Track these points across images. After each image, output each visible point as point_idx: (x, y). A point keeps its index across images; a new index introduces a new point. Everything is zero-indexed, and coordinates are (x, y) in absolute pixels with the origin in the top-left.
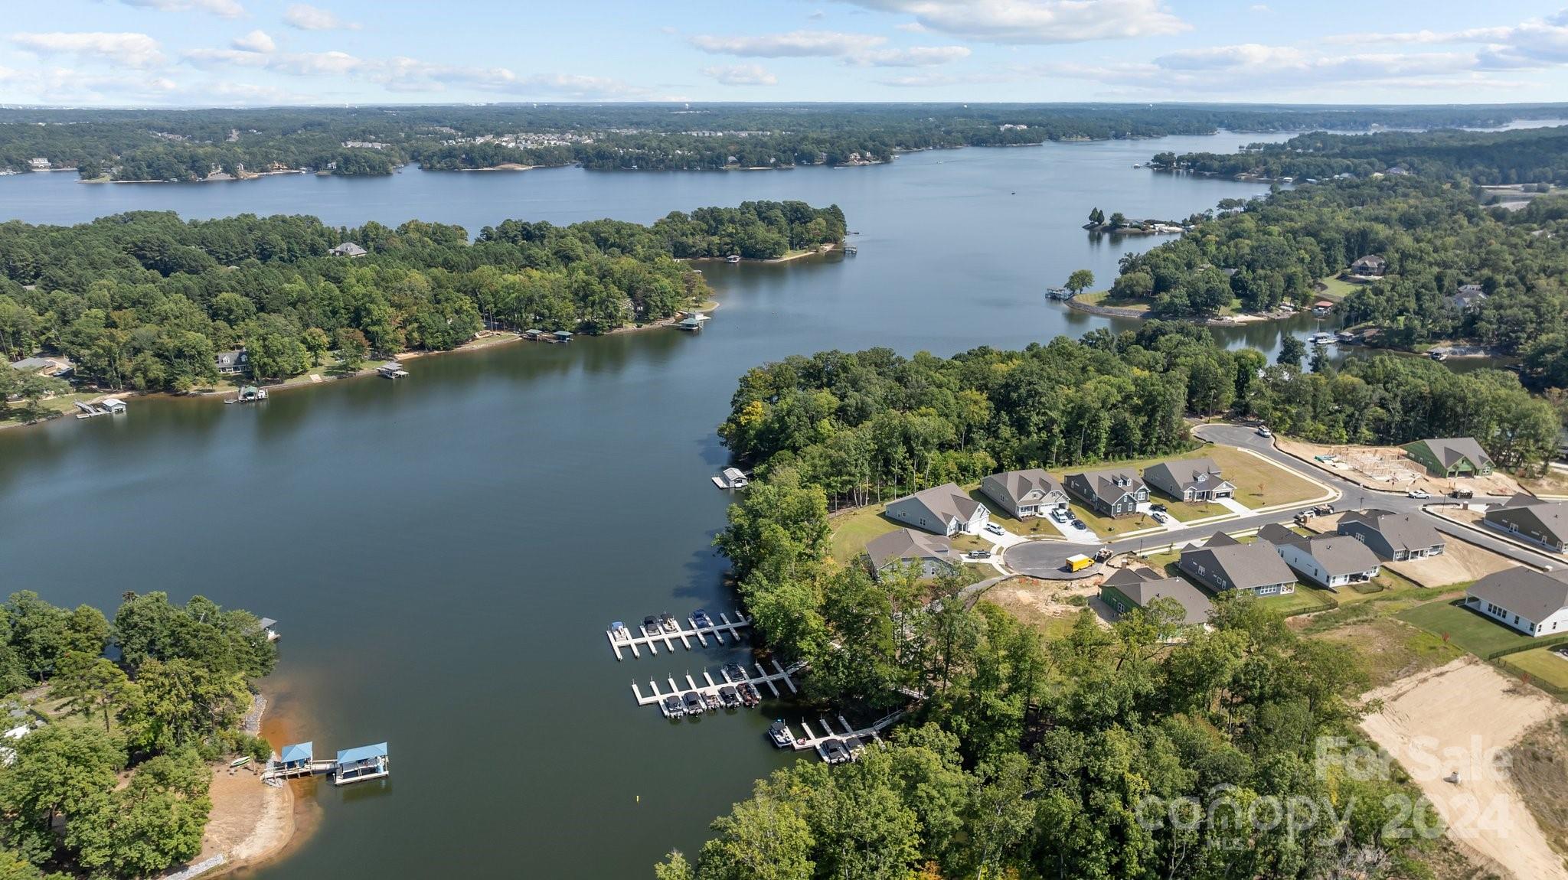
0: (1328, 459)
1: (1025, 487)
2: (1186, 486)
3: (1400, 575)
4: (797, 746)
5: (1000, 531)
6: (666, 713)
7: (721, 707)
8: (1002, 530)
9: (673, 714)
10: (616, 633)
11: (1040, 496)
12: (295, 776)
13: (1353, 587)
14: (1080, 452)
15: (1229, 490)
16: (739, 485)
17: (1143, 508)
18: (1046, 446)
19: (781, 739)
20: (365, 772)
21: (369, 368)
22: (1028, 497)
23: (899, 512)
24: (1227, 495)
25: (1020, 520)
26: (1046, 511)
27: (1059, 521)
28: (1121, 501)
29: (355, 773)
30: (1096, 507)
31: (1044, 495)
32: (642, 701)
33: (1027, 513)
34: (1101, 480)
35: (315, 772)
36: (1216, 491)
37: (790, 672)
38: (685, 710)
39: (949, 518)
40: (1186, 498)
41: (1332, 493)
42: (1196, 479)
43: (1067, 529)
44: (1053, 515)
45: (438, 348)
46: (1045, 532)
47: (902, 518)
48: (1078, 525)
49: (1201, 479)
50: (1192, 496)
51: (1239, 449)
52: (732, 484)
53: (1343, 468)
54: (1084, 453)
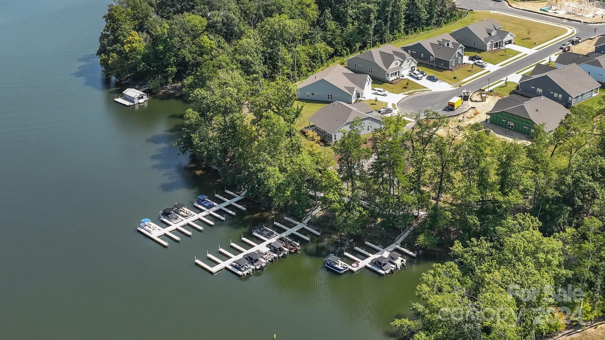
0: (550, 9)
1: (388, 59)
2: (487, 40)
4: (355, 269)
5: (385, 93)
6: (240, 273)
7: (275, 258)
8: (386, 92)
9: (245, 273)
10: (147, 227)
11: (399, 63)
14: (388, 31)
15: (511, 38)
16: (141, 101)
17: (466, 59)
18: (361, 32)
19: (339, 267)
22: (393, 65)
23: (308, 93)
24: (510, 42)
25: (391, 83)
26: (405, 72)
27: (417, 79)
28: (455, 58)
30: (435, 65)
31: (402, 62)
32: (214, 269)
33: (394, 78)
34: (432, 45)
36: (506, 39)
37: (306, 221)
38: (253, 267)
39: (352, 89)
40: (488, 48)
41: (570, 31)
42: (490, 34)
43: (424, 82)
44: (410, 75)
46: (413, 88)
47: (311, 97)
48: (432, 79)
49: (493, 33)
50: (491, 46)
51: (491, 12)
52: (136, 101)
53: (561, 13)
54: (392, 32)
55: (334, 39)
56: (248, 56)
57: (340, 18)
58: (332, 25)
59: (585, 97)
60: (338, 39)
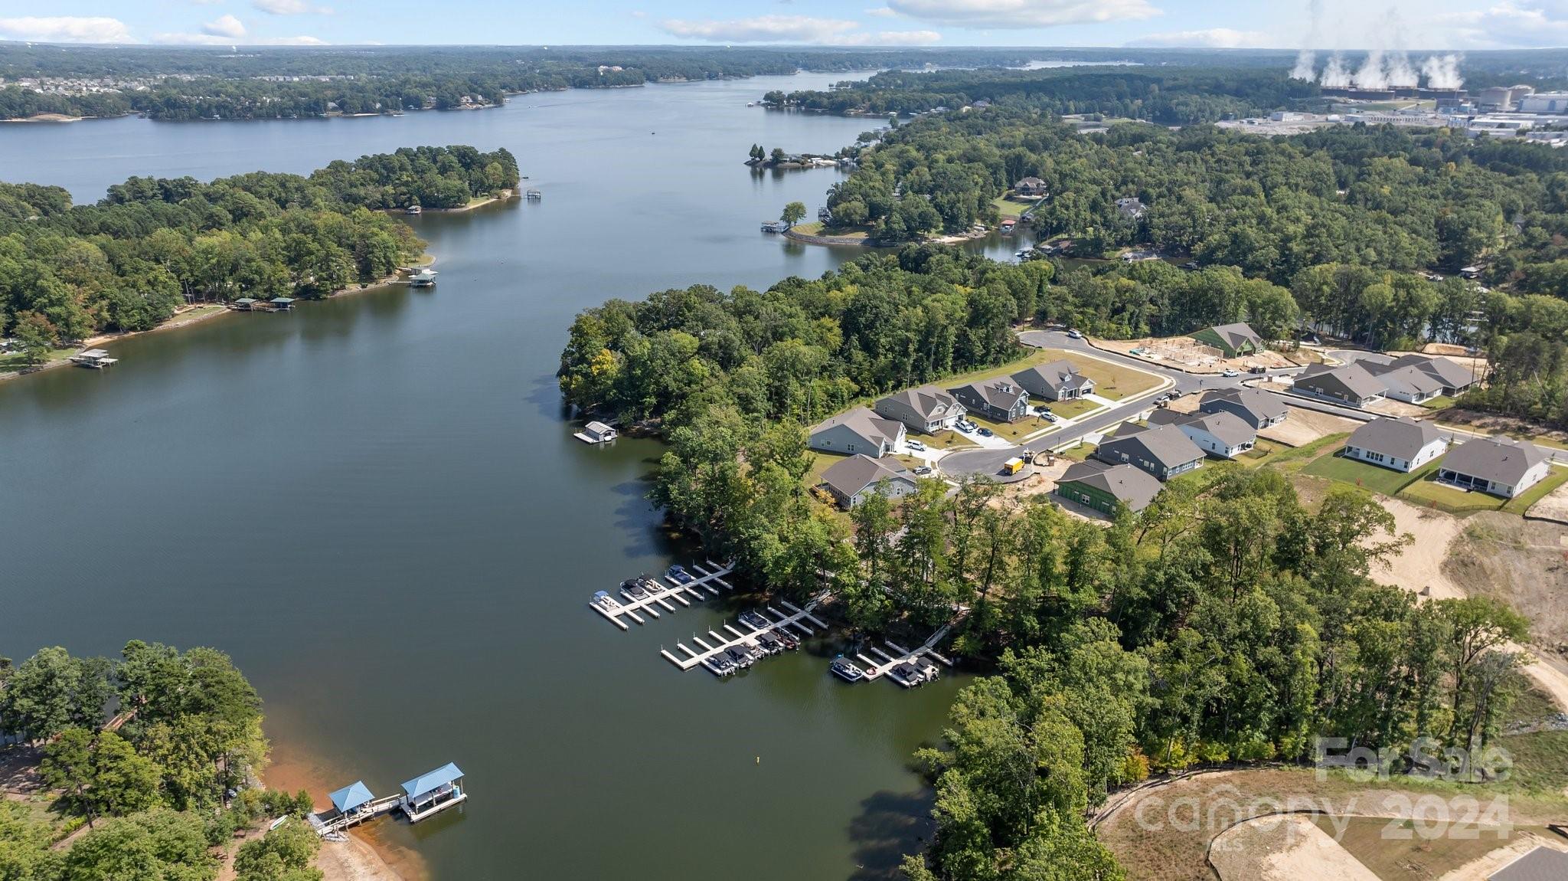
0: (1143, 351)
1: (928, 403)
2: (1059, 387)
3: (1270, 440)
4: (870, 677)
5: (922, 447)
6: (719, 671)
7: (766, 655)
8: (924, 446)
9: (726, 672)
10: (602, 603)
11: (943, 410)
12: (356, 824)
13: (1245, 454)
14: (931, 368)
15: (1091, 386)
16: (608, 438)
17: (1030, 410)
18: (896, 367)
19: (850, 672)
20: (439, 801)
21: (57, 360)
22: (935, 412)
23: (823, 441)
24: (1089, 391)
25: (931, 435)
26: (950, 423)
27: (966, 431)
28: (1016, 407)
29: (430, 805)
30: (989, 415)
31: (947, 409)
32: (685, 664)
33: (935, 428)
34: (987, 389)
35: (377, 814)
36: (1082, 388)
37: (810, 609)
38: (736, 665)
39: (879, 440)
40: (1060, 398)
41: (1167, 381)
42: (1063, 380)
43: (973, 436)
44: (957, 426)
45: (133, 329)
46: (959, 442)
47: (826, 447)
48: (984, 432)
49: (1067, 379)
50: (1064, 395)
51: (1066, 351)
52: (601, 439)
53: (1157, 358)
54: (935, 368)
55: (860, 374)
56: (748, 389)
57: (869, 348)
58: (859, 356)
59: (1185, 468)
60: (866, 374)
